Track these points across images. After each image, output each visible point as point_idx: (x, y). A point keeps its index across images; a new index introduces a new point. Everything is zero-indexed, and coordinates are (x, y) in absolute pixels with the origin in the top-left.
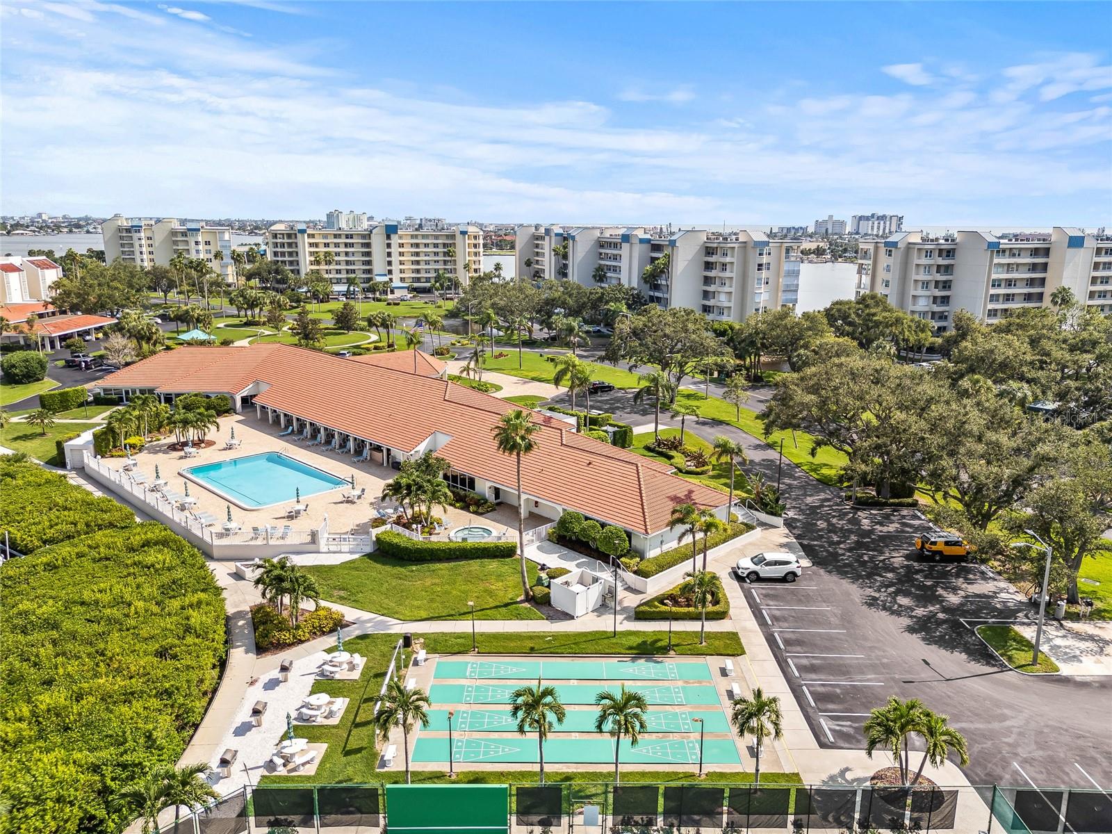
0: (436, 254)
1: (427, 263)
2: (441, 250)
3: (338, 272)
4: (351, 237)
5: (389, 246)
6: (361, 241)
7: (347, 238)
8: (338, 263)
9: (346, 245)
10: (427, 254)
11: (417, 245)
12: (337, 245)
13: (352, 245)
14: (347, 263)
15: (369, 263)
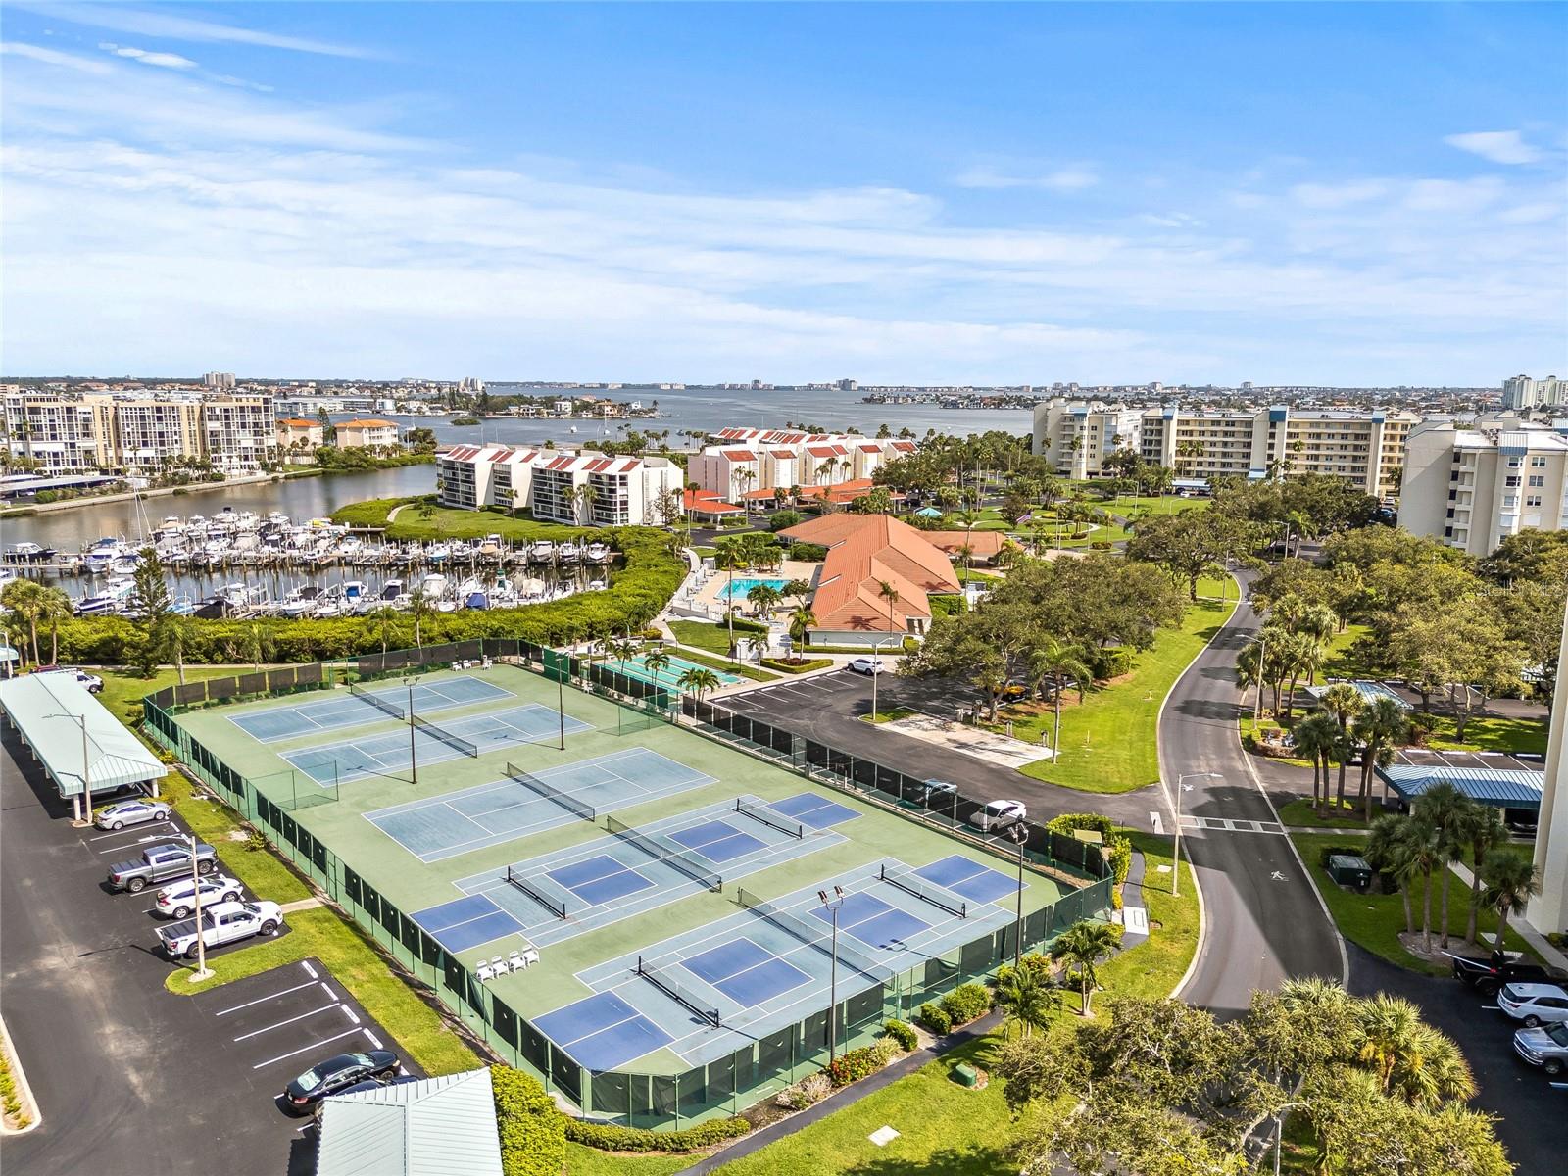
0: (1343, 447)
1: (1329, 457)
2: (1350, 442)
3: (1212, 464)
4: (1233, 424)
5: (1272, 436)
6: (1242, 429)
7: (1227, 425)
8: (1213, 454)
9: (1226, 434)
10: (1329, 447)
11: (1318, 436)
12: (1214, 434)
13: (1232, 434)
14: (1225, 454)
15: (1248, 455)
